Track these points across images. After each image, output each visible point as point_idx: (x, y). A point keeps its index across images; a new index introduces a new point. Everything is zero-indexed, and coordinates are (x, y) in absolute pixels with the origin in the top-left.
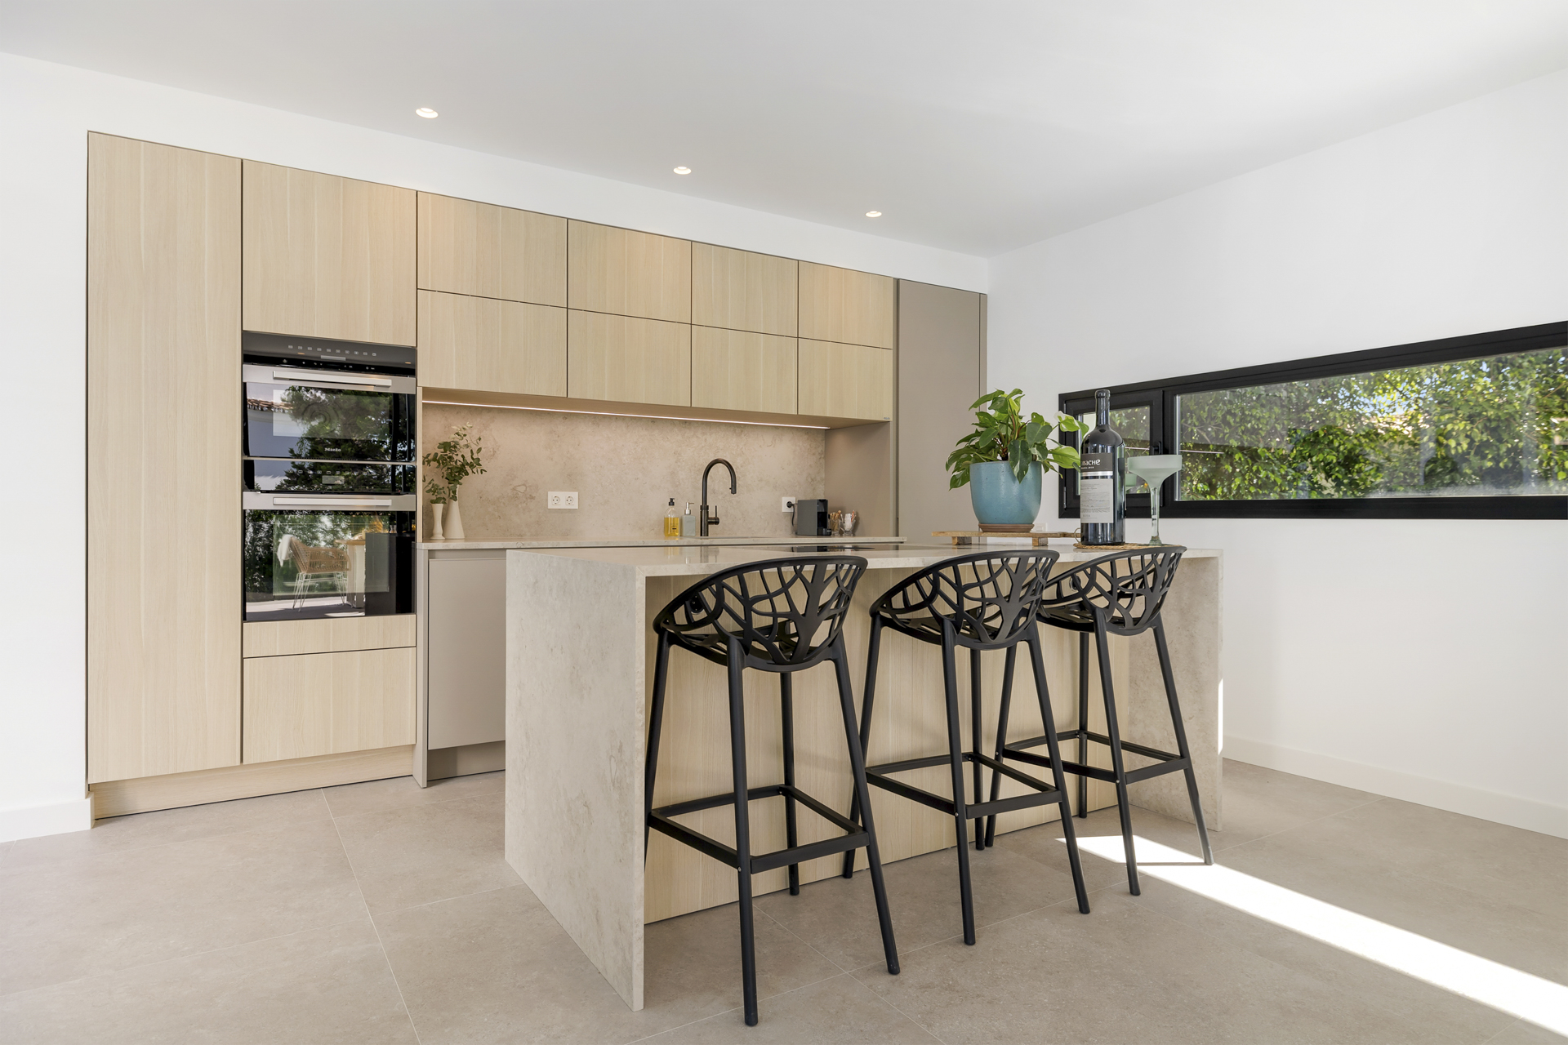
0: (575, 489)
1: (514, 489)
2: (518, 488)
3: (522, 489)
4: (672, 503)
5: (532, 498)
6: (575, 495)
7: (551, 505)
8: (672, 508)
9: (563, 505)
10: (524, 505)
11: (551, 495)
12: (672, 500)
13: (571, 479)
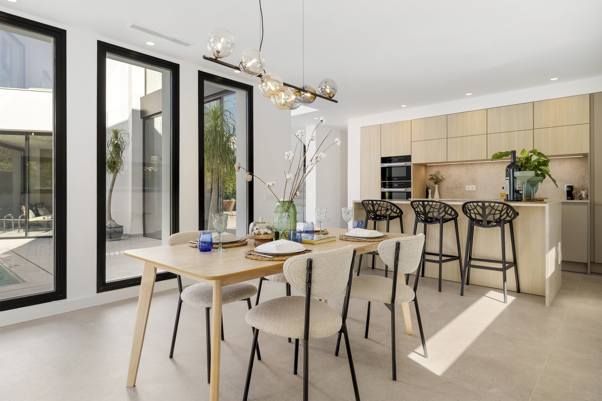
0: (475, 185)
1: (456, 185)
2: (457, 185)
3: (458, 185)
4: (503, 188)
5: (461, 187)
6: (475, 186)
7: (467, 189)
8: (503, 190)
9: (471, 189)
10: (459, 189)
11: (467, 186)
12: (503, 187)
13: (473, 182)
